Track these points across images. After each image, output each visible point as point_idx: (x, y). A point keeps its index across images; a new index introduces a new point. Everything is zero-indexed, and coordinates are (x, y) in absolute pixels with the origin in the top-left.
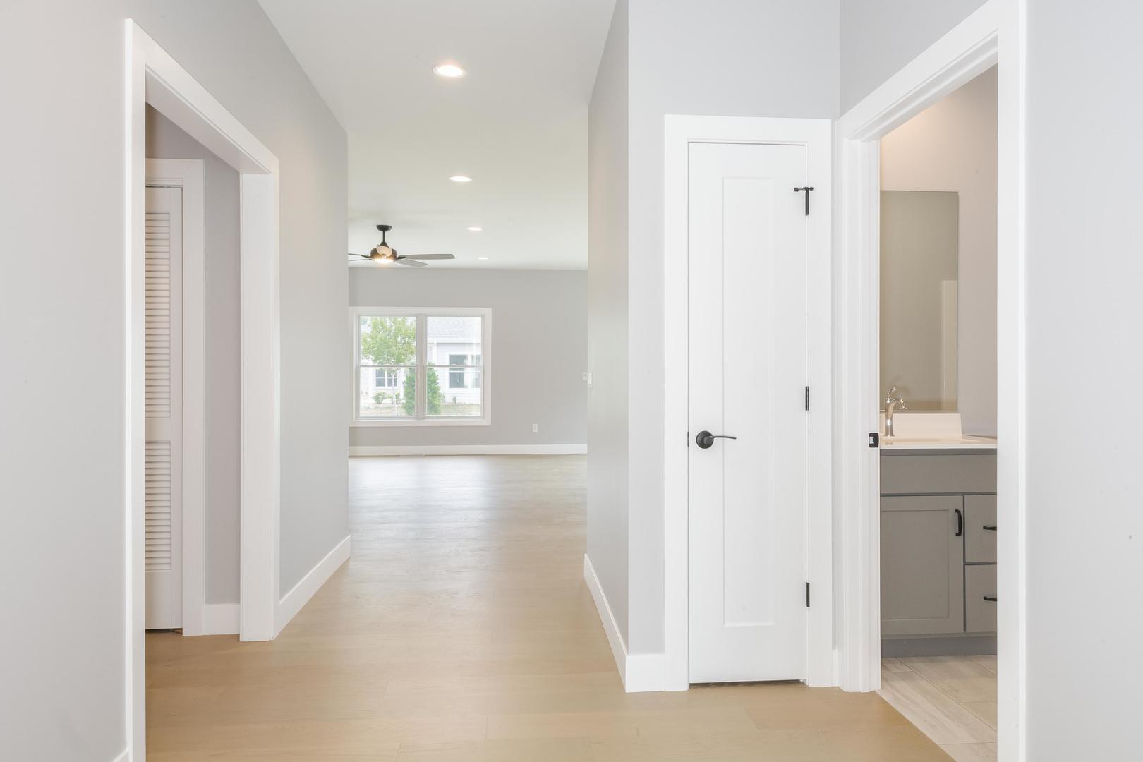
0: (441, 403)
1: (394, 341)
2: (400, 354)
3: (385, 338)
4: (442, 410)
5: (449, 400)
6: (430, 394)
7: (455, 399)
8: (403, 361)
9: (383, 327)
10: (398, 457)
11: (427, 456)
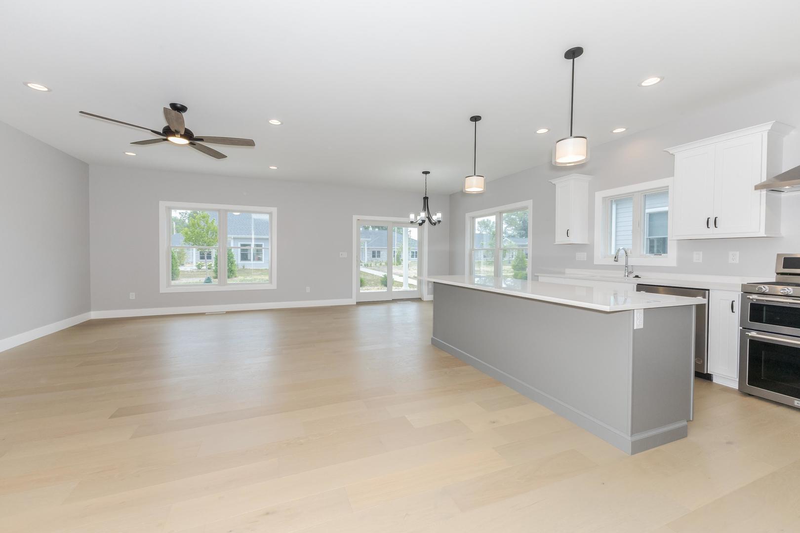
0: (236, 269)
1: (206, 234)
2: (210, 241)
3: (200, 232)
4: (237, 272)
5: (240, 267)
6: (230, 264)
7: (244, 267)
8: (213, 245)
9: (199, 226)
10: (203, 314)
11: (228, 313)
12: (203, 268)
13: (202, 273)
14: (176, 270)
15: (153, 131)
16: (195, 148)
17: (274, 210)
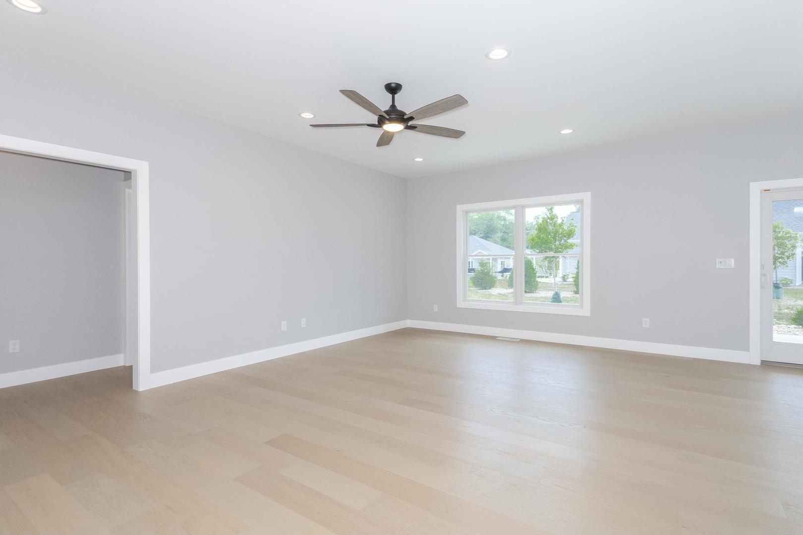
10: (493, 338)
11: (523, 341)
12: (568, 280)
13: (566, 286)
14: (534, 281)
15: (369, 125)
16: (417, 131)
17: (587, 196)
